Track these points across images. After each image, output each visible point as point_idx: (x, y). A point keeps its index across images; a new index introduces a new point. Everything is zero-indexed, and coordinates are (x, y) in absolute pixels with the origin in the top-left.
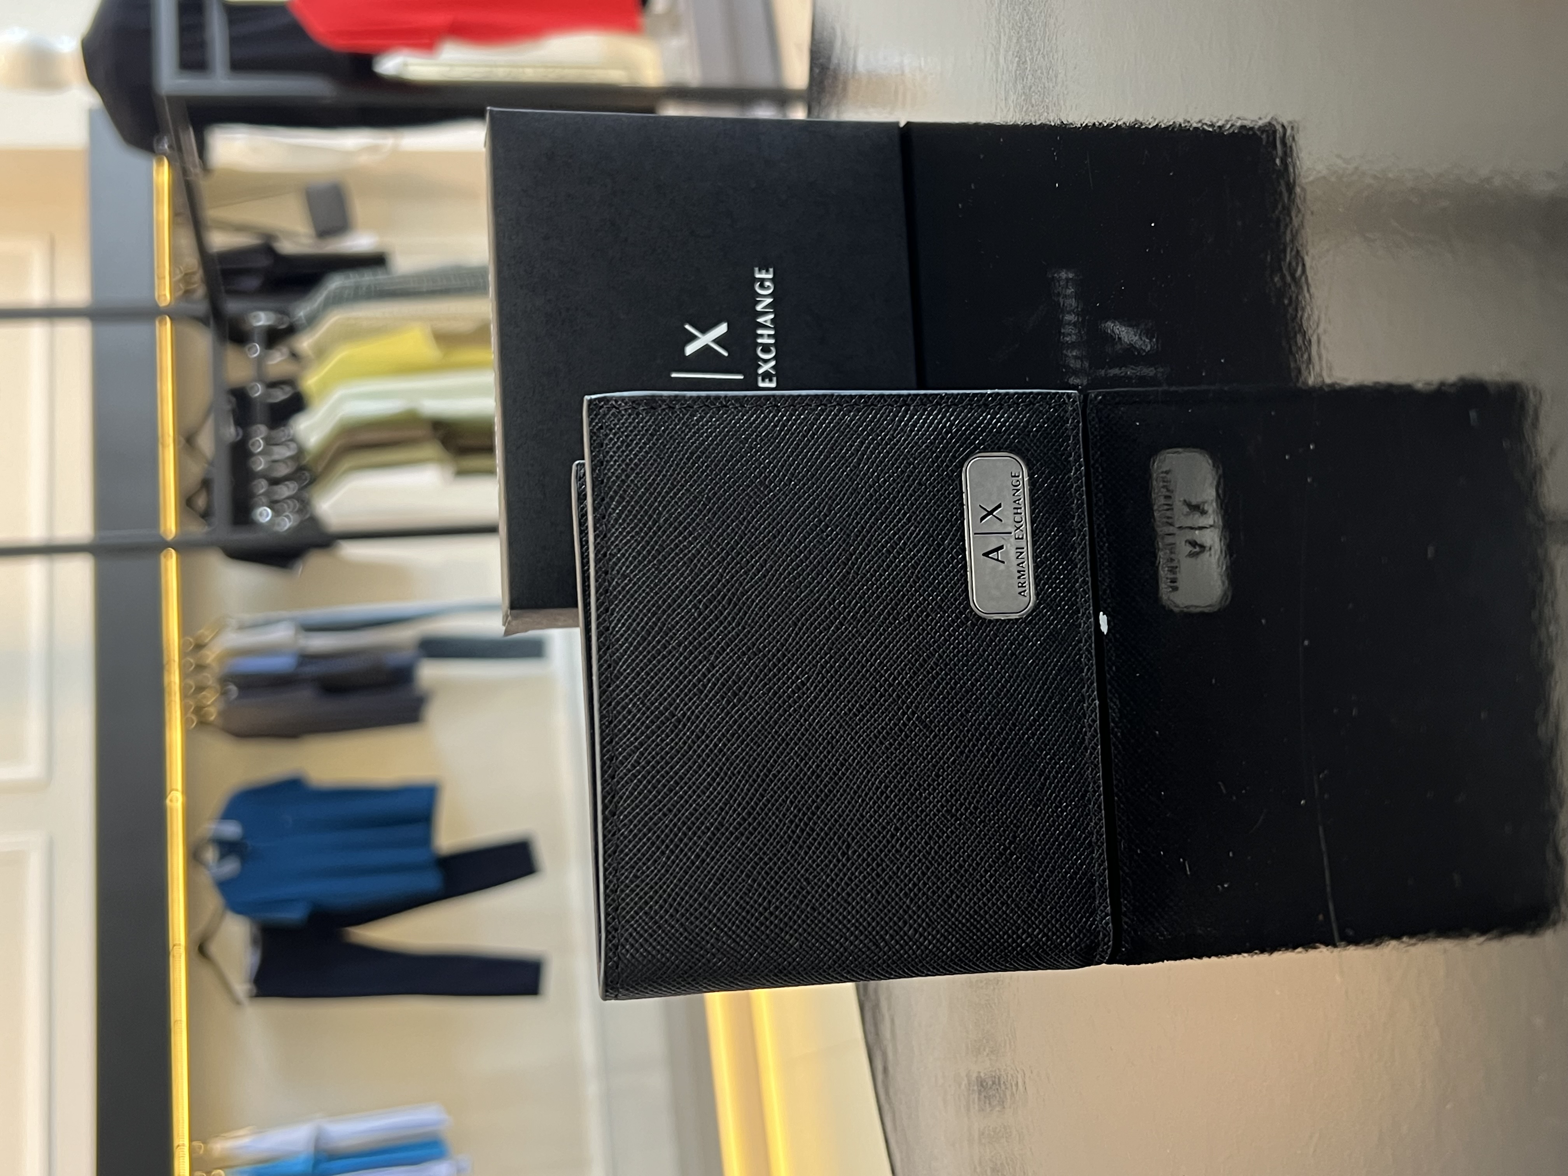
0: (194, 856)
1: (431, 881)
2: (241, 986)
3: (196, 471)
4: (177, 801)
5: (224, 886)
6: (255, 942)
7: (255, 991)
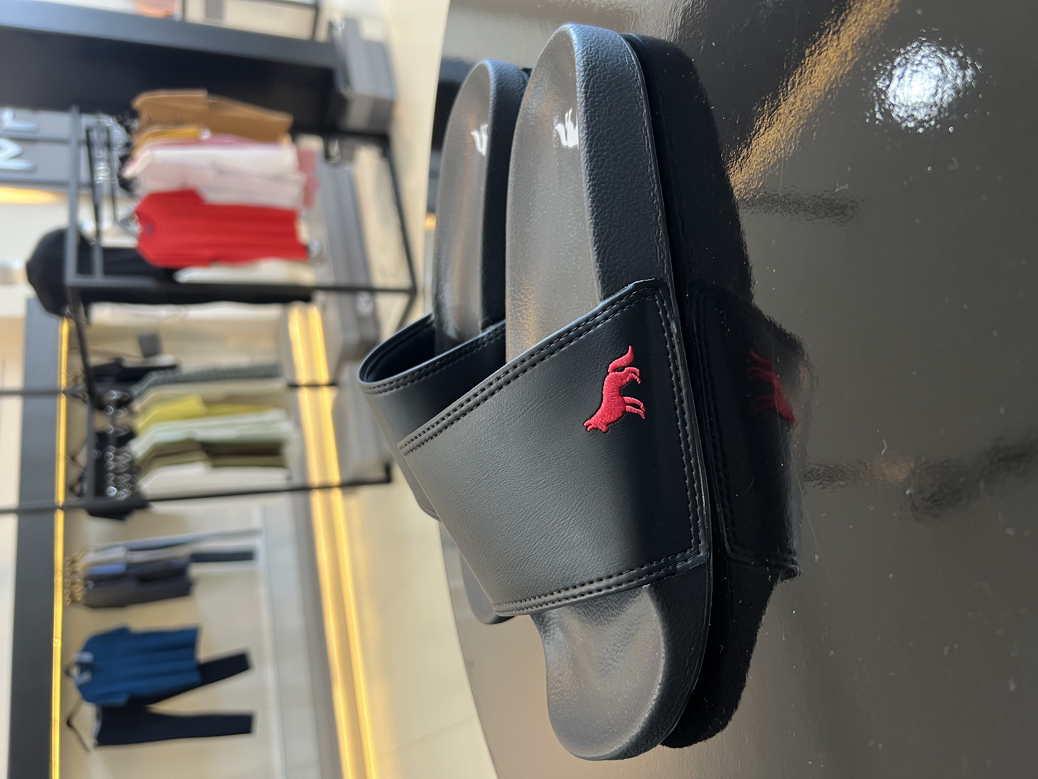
0: (66, 673)
1: (195, 677)
2: (90, 741)
3: (75, 472)
4: (58, 643)
5: (82, 688)
6: (98, 717)
7: (97, 743)
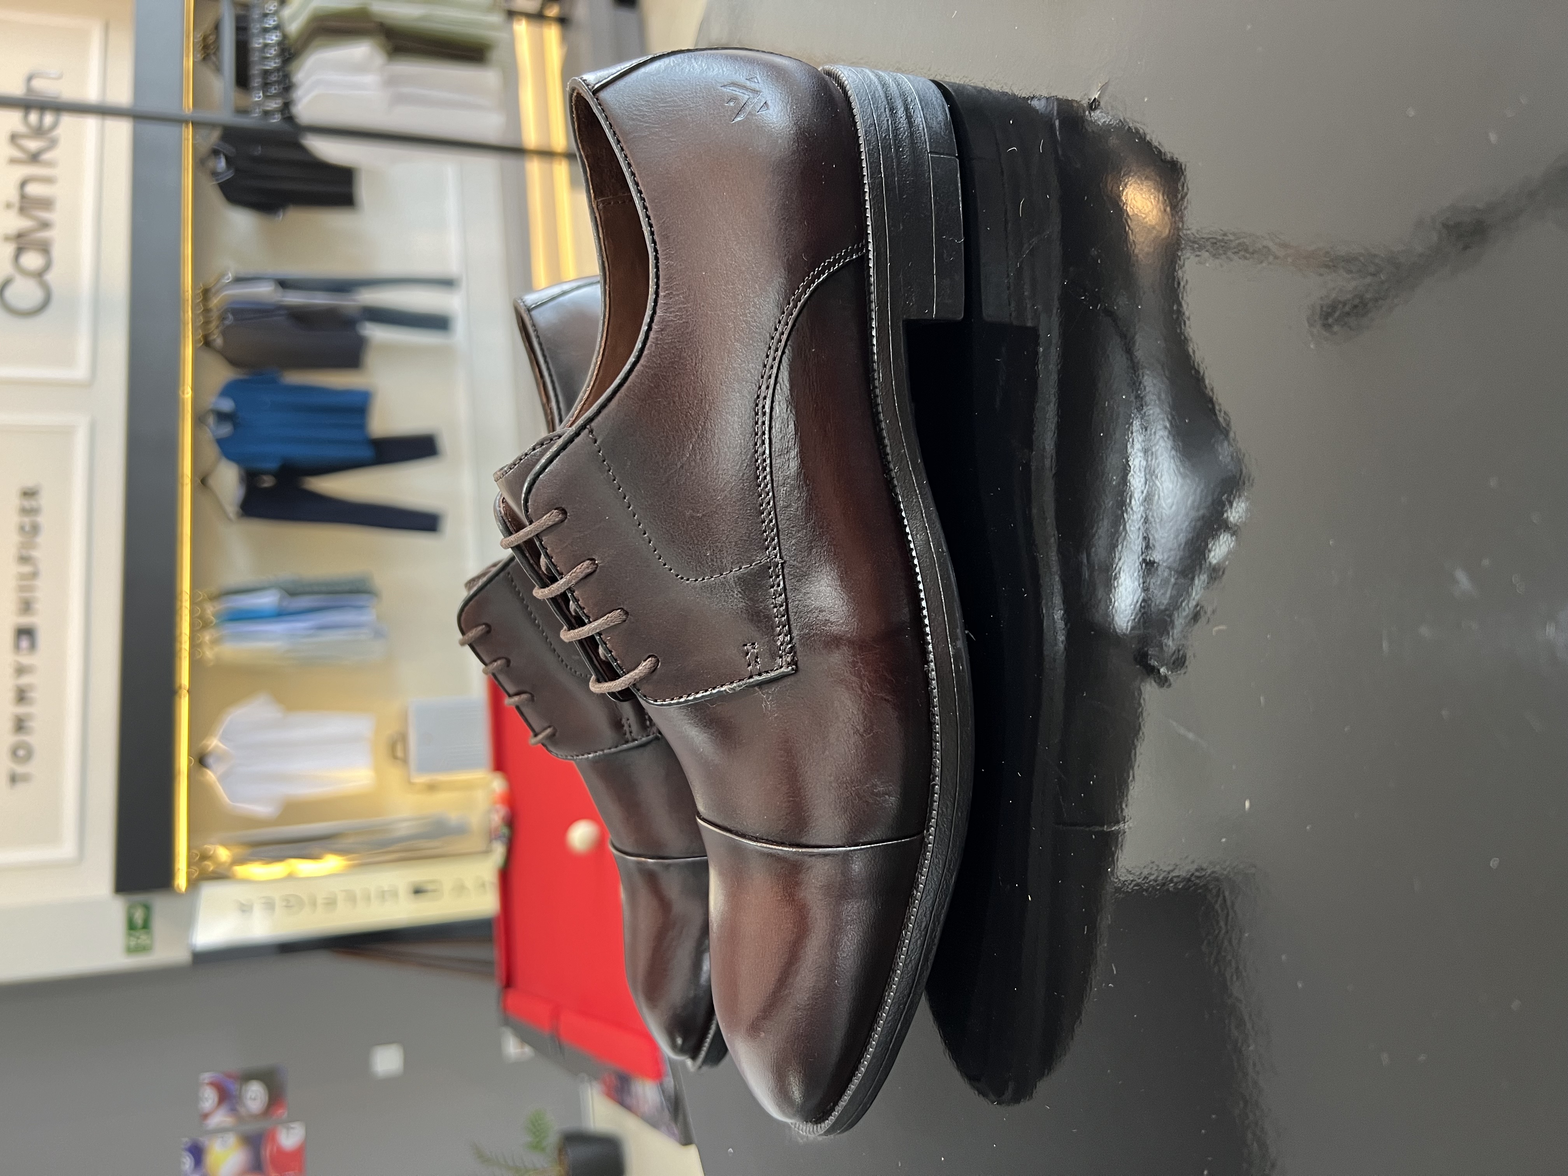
0: (199, 420)
1: (367, 453)
2: (231, 509)
4: (188, 393)
5: (221, 443)
6: (241, 481)
7: (241, 512)
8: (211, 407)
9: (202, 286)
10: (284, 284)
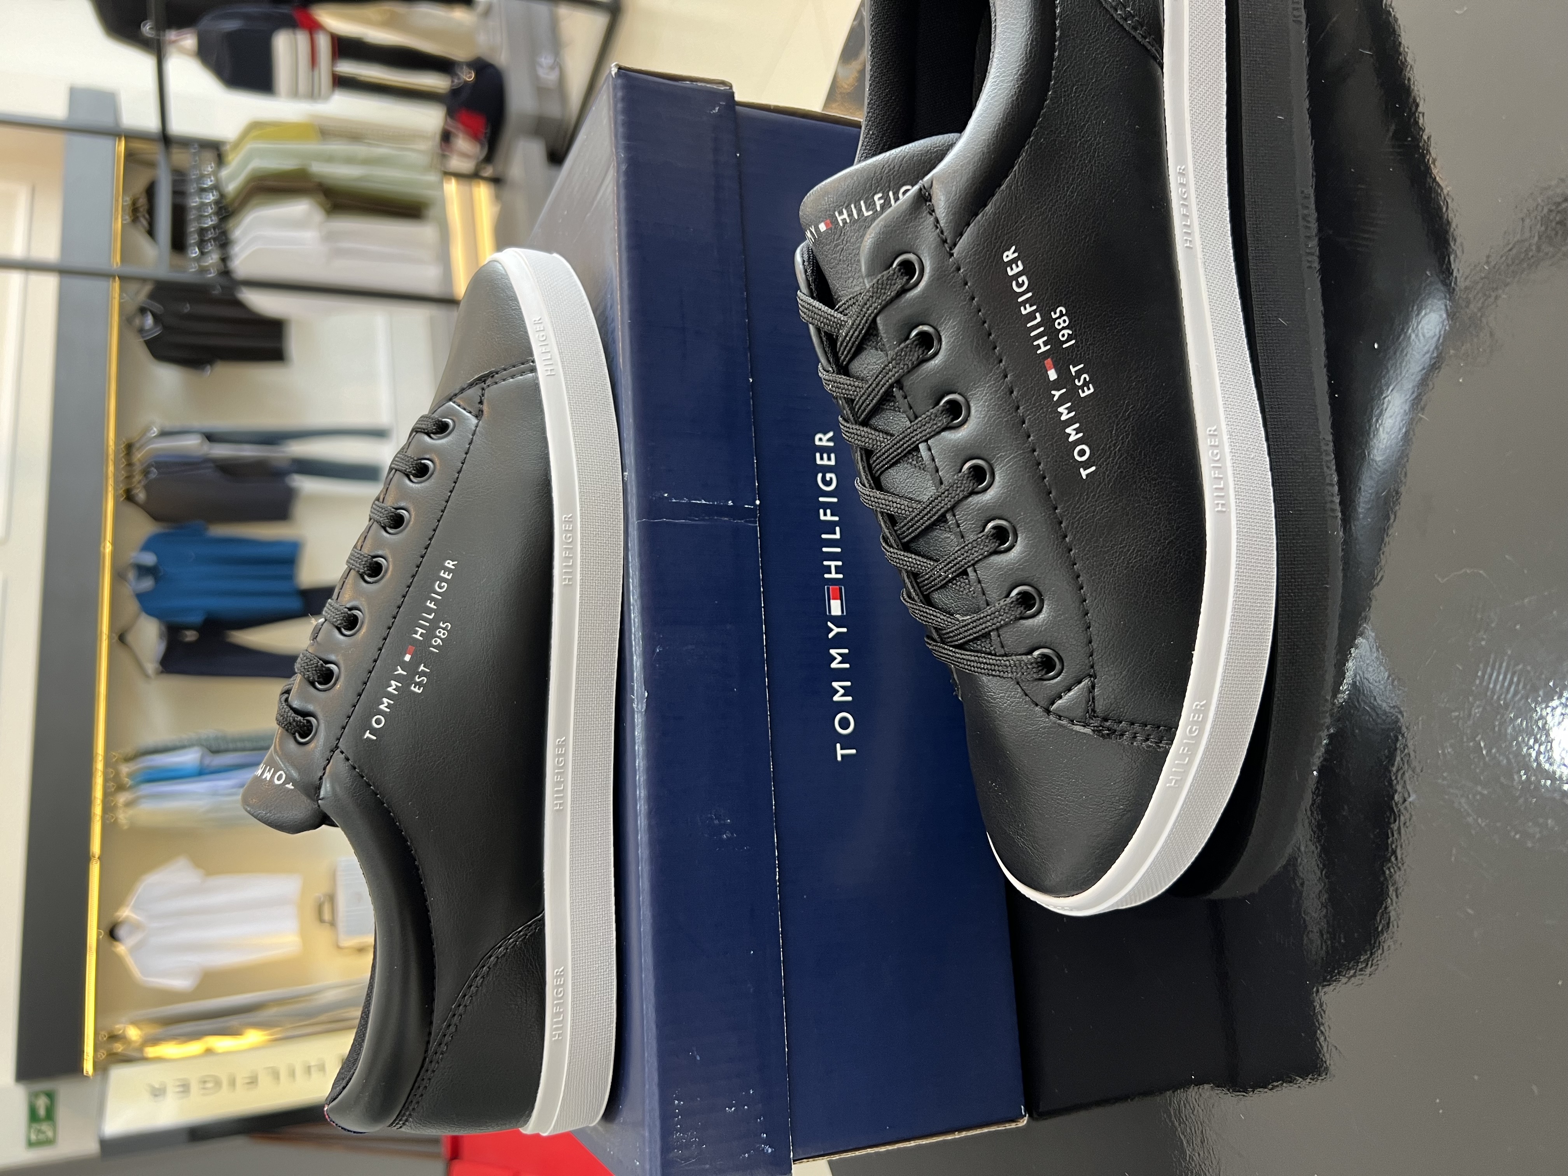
0: (118, 576)
1: (295, 604)
2: (151, 666)
4: (107, 548)
5: (141, 597)
6: (161, 636)
7: (161, 668)
8: (132, 561)
9: (124, 440)
10: (211, 437)
